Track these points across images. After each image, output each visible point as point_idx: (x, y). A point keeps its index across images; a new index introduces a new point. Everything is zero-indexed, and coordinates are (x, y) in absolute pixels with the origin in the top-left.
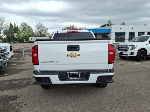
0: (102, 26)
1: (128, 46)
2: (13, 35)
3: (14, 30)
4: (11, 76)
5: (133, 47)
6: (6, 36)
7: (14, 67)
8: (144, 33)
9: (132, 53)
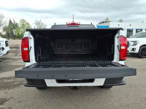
0: (100, 23)
1: (129, 42)
2: (12, 32)
3: (14, 27)
4: (3, 73)
5: (135, 43)
6: (5, 32)
7: (9, 63)
8: (141, 30)
9: (133, 49)
